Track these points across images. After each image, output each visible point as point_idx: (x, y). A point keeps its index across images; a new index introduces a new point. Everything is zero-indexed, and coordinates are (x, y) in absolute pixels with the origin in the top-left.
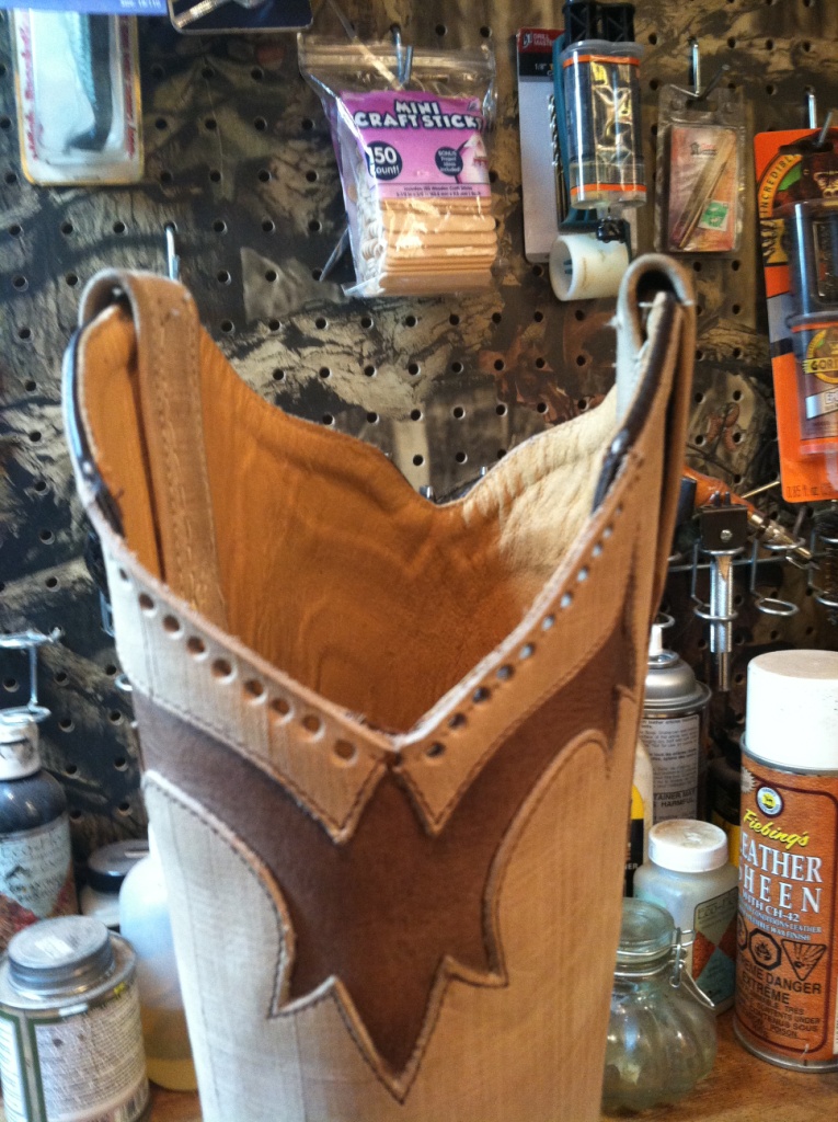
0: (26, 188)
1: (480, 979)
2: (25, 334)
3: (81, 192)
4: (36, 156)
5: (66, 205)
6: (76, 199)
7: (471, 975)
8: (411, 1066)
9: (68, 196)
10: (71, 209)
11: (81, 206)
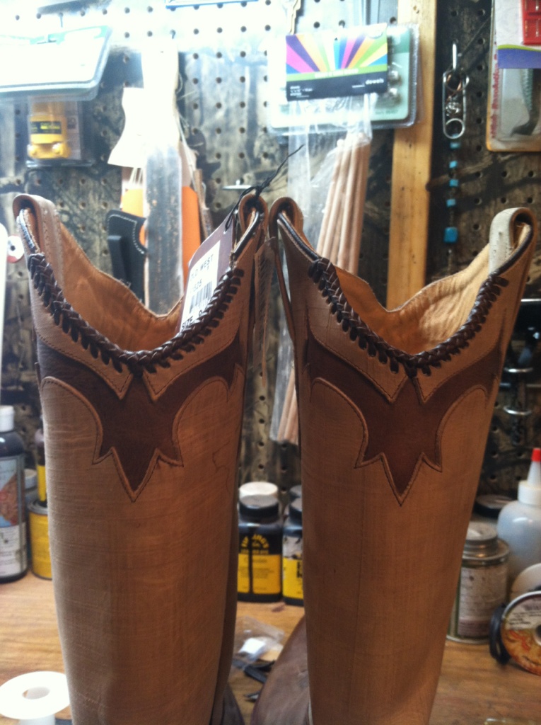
0: (487, 153)
1: (433, 465)
2: (476, 227)
3: (514, 155)
4: (493, 137)
5: (506, 161)
6: (511, 159)
7: (430, 463)
8: (406, 492)
9: (507, 157)
10: (508, 164)
11: (513, 162)
